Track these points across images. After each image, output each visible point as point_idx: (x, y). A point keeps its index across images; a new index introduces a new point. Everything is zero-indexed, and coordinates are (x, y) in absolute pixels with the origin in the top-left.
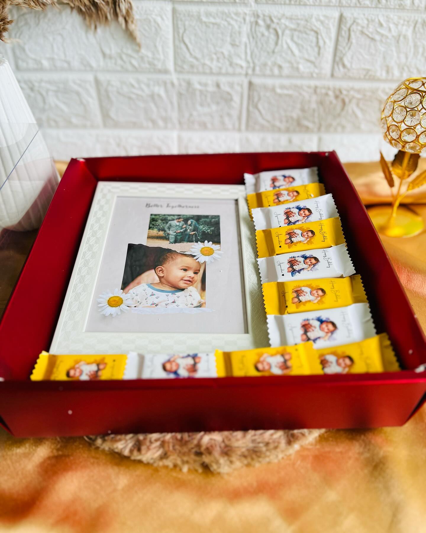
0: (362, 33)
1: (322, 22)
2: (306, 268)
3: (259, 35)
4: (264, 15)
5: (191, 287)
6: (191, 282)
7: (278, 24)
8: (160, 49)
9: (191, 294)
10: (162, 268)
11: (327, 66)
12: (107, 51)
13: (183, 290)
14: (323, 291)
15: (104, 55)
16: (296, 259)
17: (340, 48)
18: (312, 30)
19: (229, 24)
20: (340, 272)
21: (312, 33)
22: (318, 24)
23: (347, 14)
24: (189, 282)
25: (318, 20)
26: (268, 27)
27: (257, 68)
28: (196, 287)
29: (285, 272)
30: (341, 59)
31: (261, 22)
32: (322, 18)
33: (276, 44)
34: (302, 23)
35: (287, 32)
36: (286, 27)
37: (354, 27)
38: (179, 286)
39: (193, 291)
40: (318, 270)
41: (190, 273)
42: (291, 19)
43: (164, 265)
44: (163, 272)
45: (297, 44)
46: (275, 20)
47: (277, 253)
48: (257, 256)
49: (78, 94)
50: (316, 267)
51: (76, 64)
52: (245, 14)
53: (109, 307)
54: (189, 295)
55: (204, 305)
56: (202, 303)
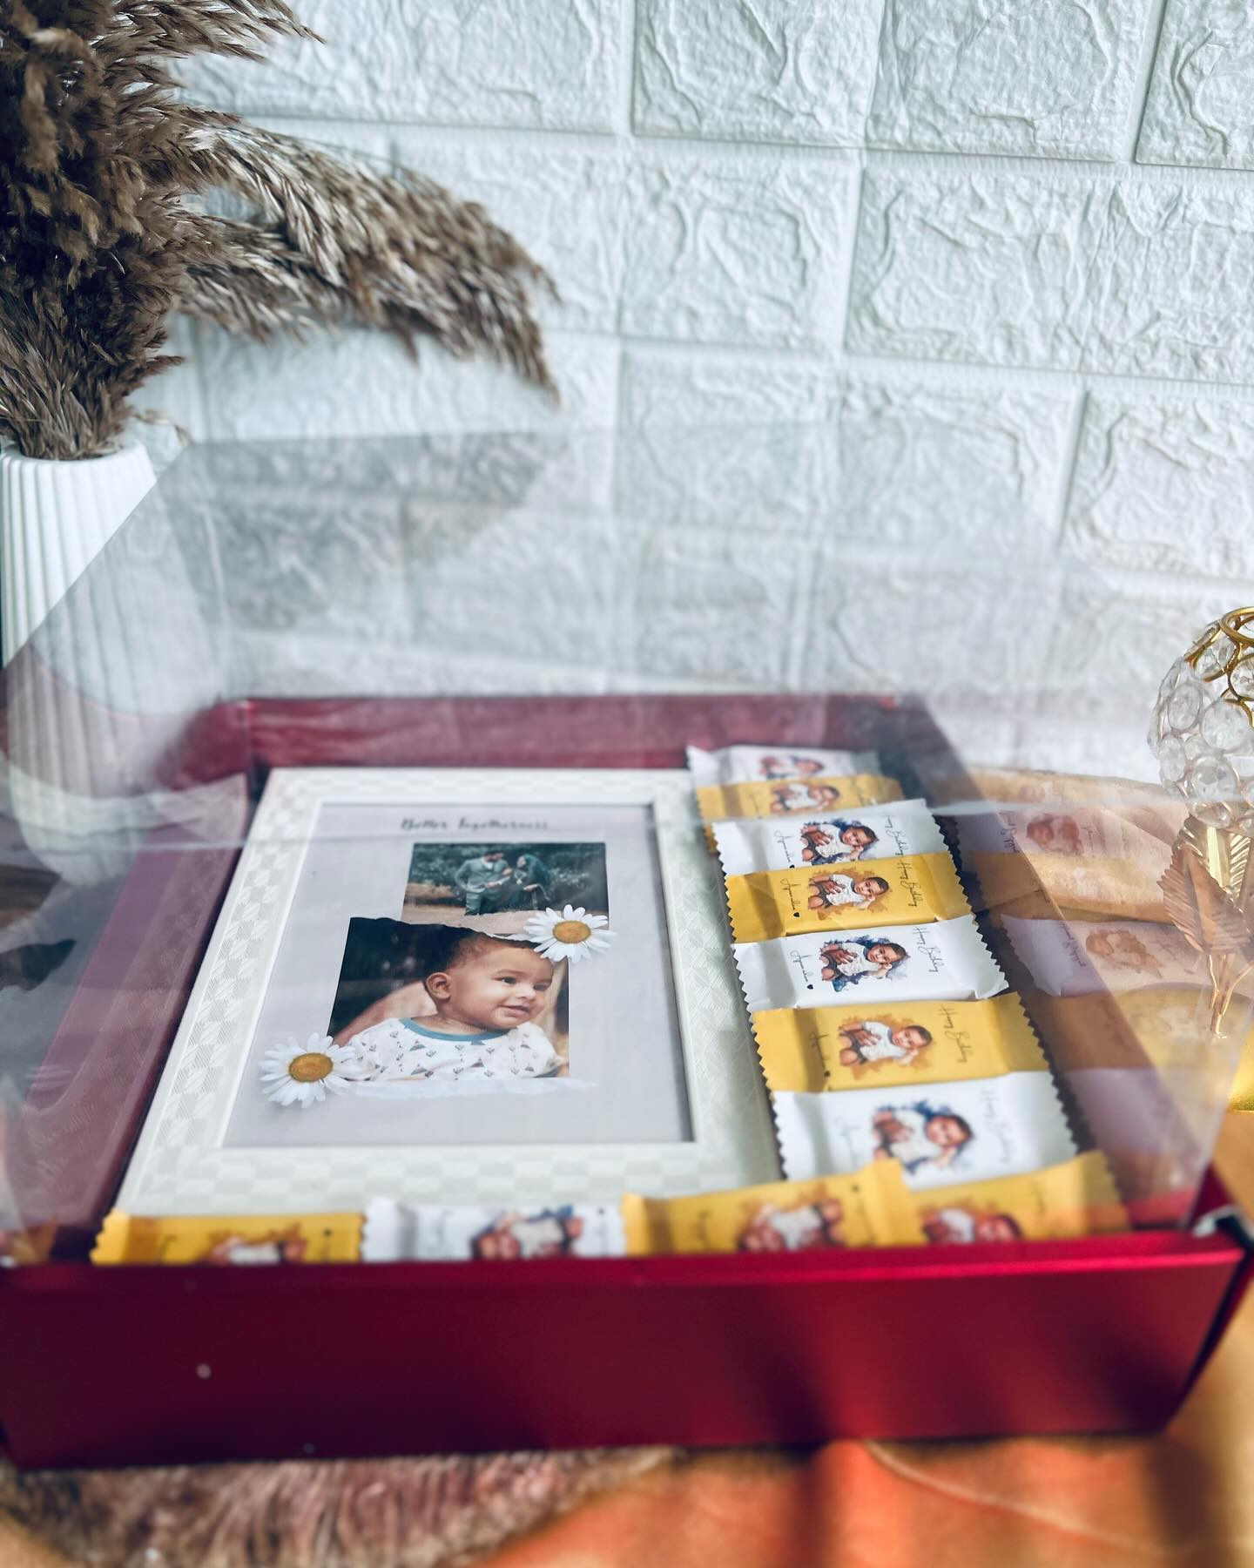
2: (873, 973)
4: (866, 384)
5: (527, 1024)
6: (526, 1011)
9: (527, 1042)
10: (443, 977)
13: (501, 1031)
14: (922, 1032)
16: (844, 948)
19: (769, 400)
20: (965, 986)
23: (1105, 392)
24: (519, 1012)
25: (1017, 403)
28: (542, 1025)
37: (1125, 430)
38: (491, 1022)
39: (534, 1039)
40: (906, 976)
41: (525, 990)
43: (452, 971)
44: (447, 987)
47: (788, 930)
48: (730, 939)
50: (901, 968)
52: (814, 378)
53: (293, 1082)
54: (522, 1046)
55: (565, 1070)
56: (558, 1064)
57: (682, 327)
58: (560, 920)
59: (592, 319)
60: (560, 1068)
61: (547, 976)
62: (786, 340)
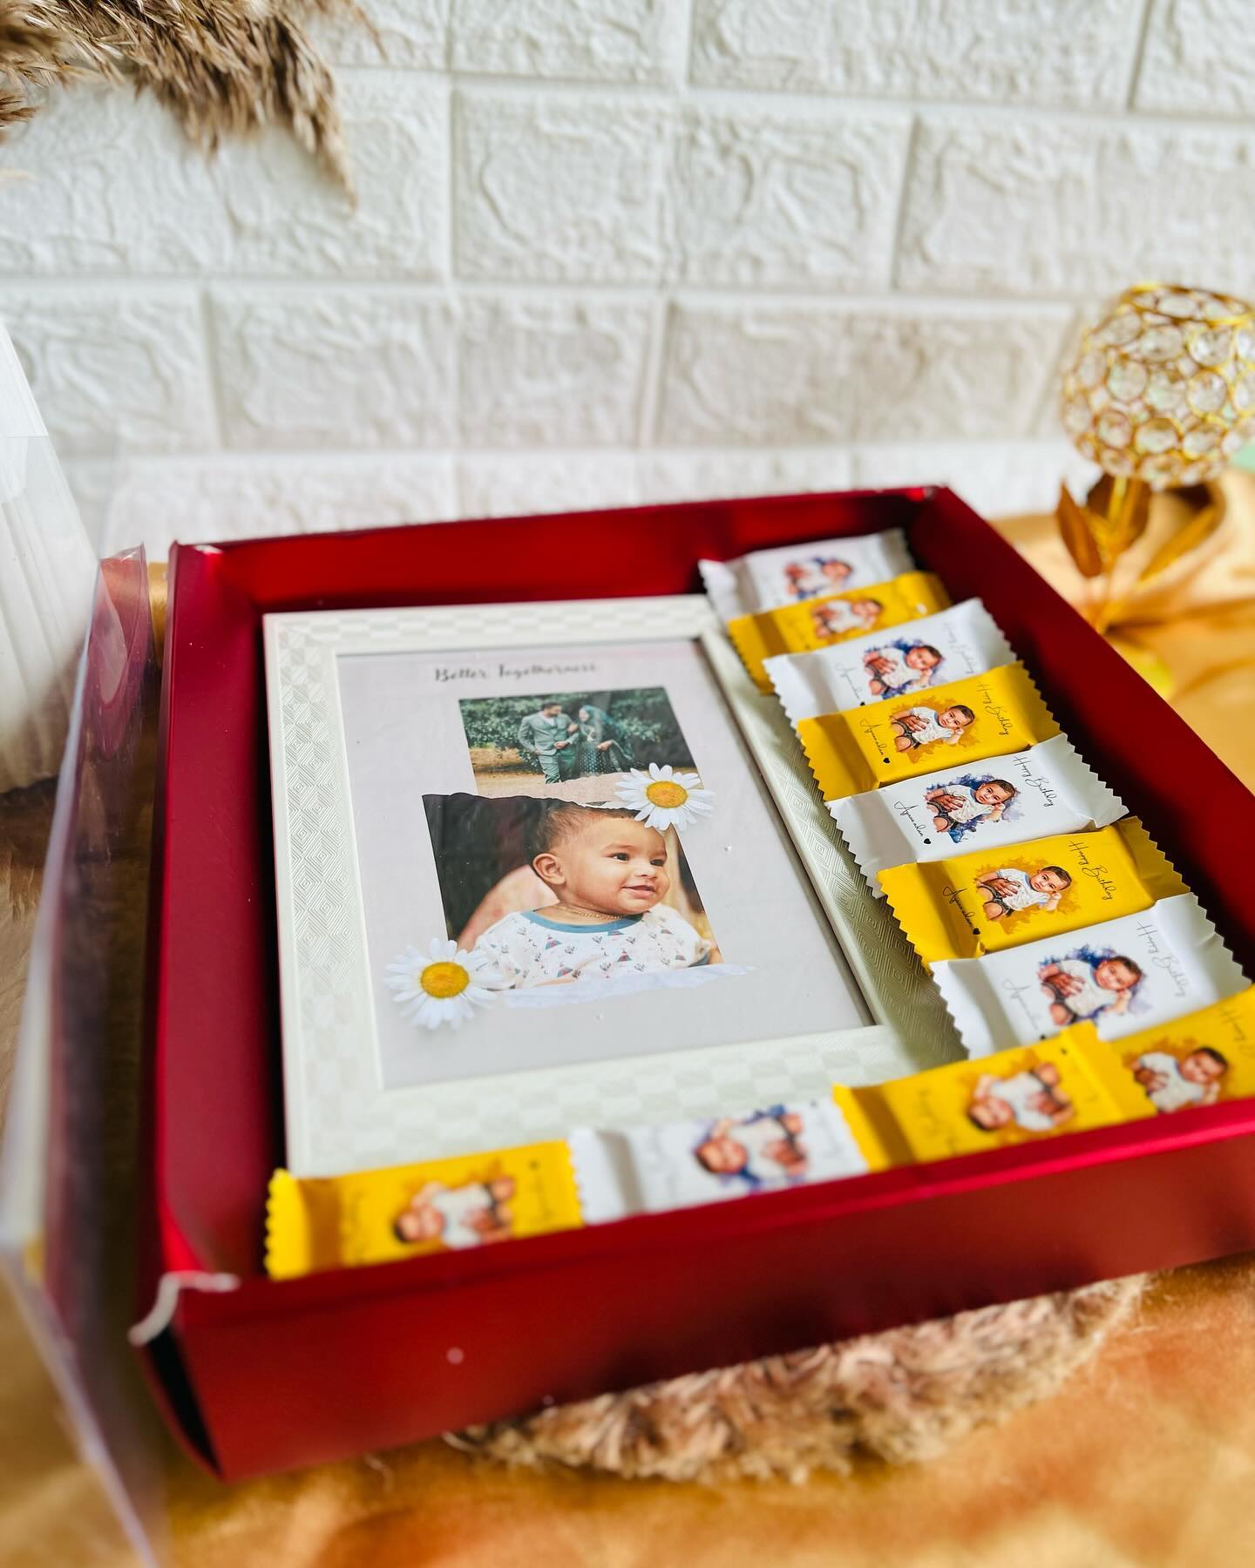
0: (972, 171)
1: (869, 141)
2: (988, 815)
3: (699, 172)
4: (714, 120)
5: (659, 906)
6: (651, 889)
7: (752, 143)
8: (413, 210)
9: (667, 926)
10: (550, 859)
11: (879, 258)
12: (248, 217)
13: (635, 917)
14: (1059, 872)
15: (237, 226)
16: (949, 792)
17: (915, 210)
18: (843, 162)
19: (617, 140)
20: (1081, 818)
21: (842, 171)
22: (858, 146)
23: (935, 120)
24: (647, 893)
25: (858, 134)
26: (725, 152)
27: (694, 268)
28: (674, 906)
29: (930, 831)
30: (918, 242)
31: (704, 138)
32: (869, 130)
33: (747, 197)
34: (817, 142)
35: (778, 167)
36: (775, 152)
37: (952, 156)
38: (620, 907)
39: (668, 915)
40: (1022, 815)
41: (641, 866)
42: (786, 130)
43: (554, 849)
44: (559, 869)
45: (803, 201)
46: (745, 134)
47: (882, 779)
48: (818, 796)
49: (146, 347)
50: (1015, 807)
51: (145, 256)
52: (661, 114)
53: (432, 1000)
54: (663, 932)
55: (716, 954)
56: (708, 949)
57: (522, 62)
58: (651, 782)
59: (418, 53)
60: (711, 952)
61: (660, 849)
62: (632, 72)
